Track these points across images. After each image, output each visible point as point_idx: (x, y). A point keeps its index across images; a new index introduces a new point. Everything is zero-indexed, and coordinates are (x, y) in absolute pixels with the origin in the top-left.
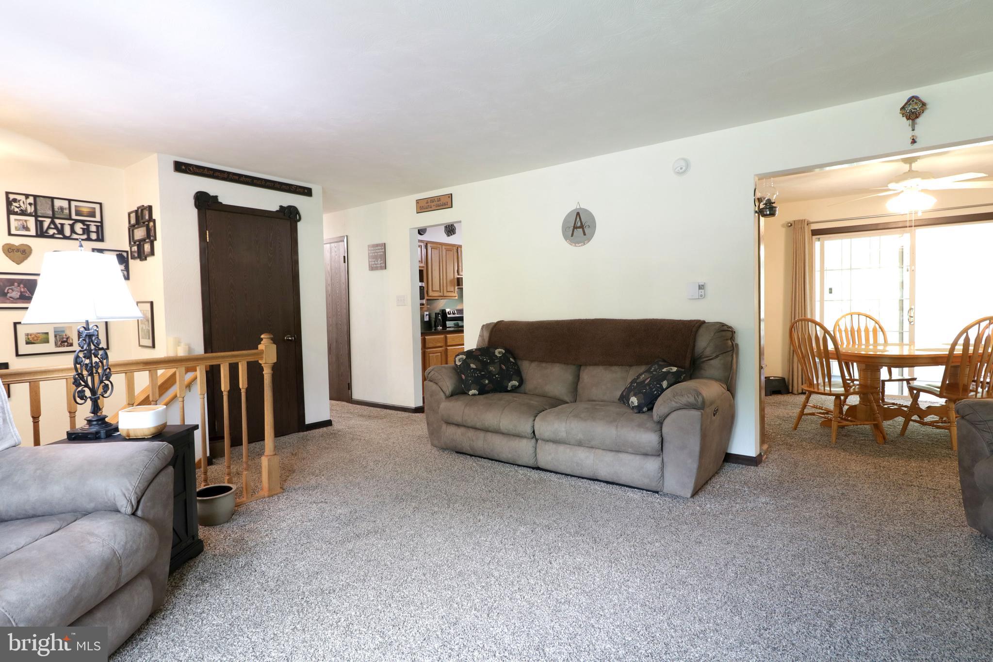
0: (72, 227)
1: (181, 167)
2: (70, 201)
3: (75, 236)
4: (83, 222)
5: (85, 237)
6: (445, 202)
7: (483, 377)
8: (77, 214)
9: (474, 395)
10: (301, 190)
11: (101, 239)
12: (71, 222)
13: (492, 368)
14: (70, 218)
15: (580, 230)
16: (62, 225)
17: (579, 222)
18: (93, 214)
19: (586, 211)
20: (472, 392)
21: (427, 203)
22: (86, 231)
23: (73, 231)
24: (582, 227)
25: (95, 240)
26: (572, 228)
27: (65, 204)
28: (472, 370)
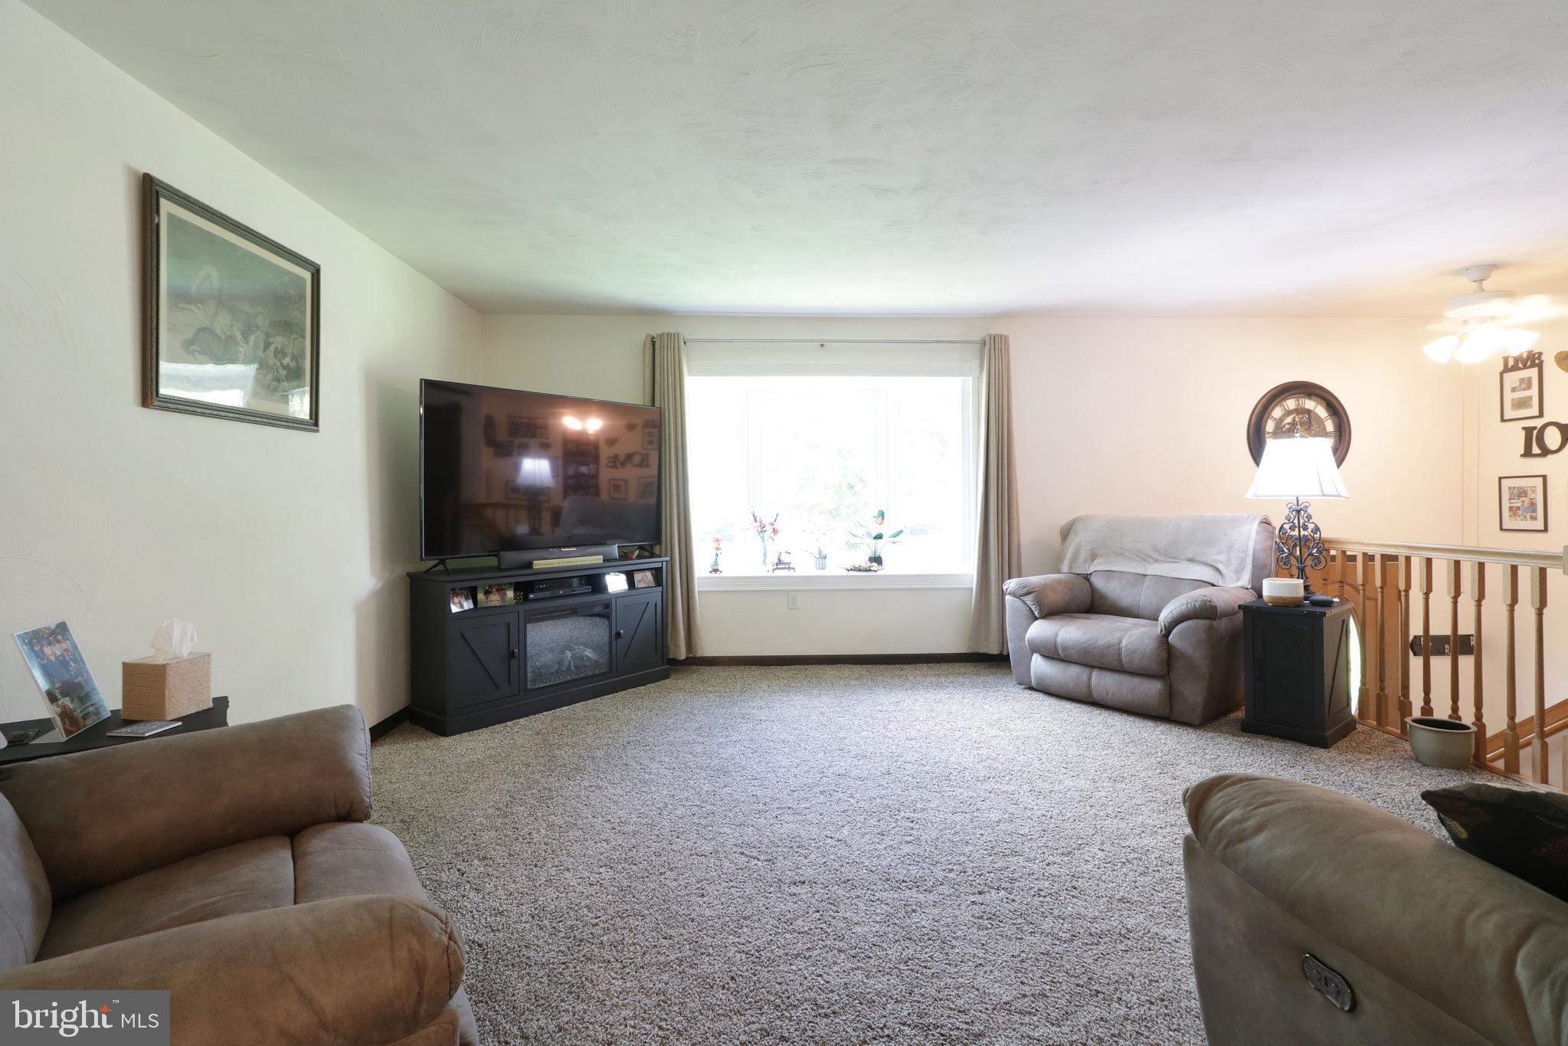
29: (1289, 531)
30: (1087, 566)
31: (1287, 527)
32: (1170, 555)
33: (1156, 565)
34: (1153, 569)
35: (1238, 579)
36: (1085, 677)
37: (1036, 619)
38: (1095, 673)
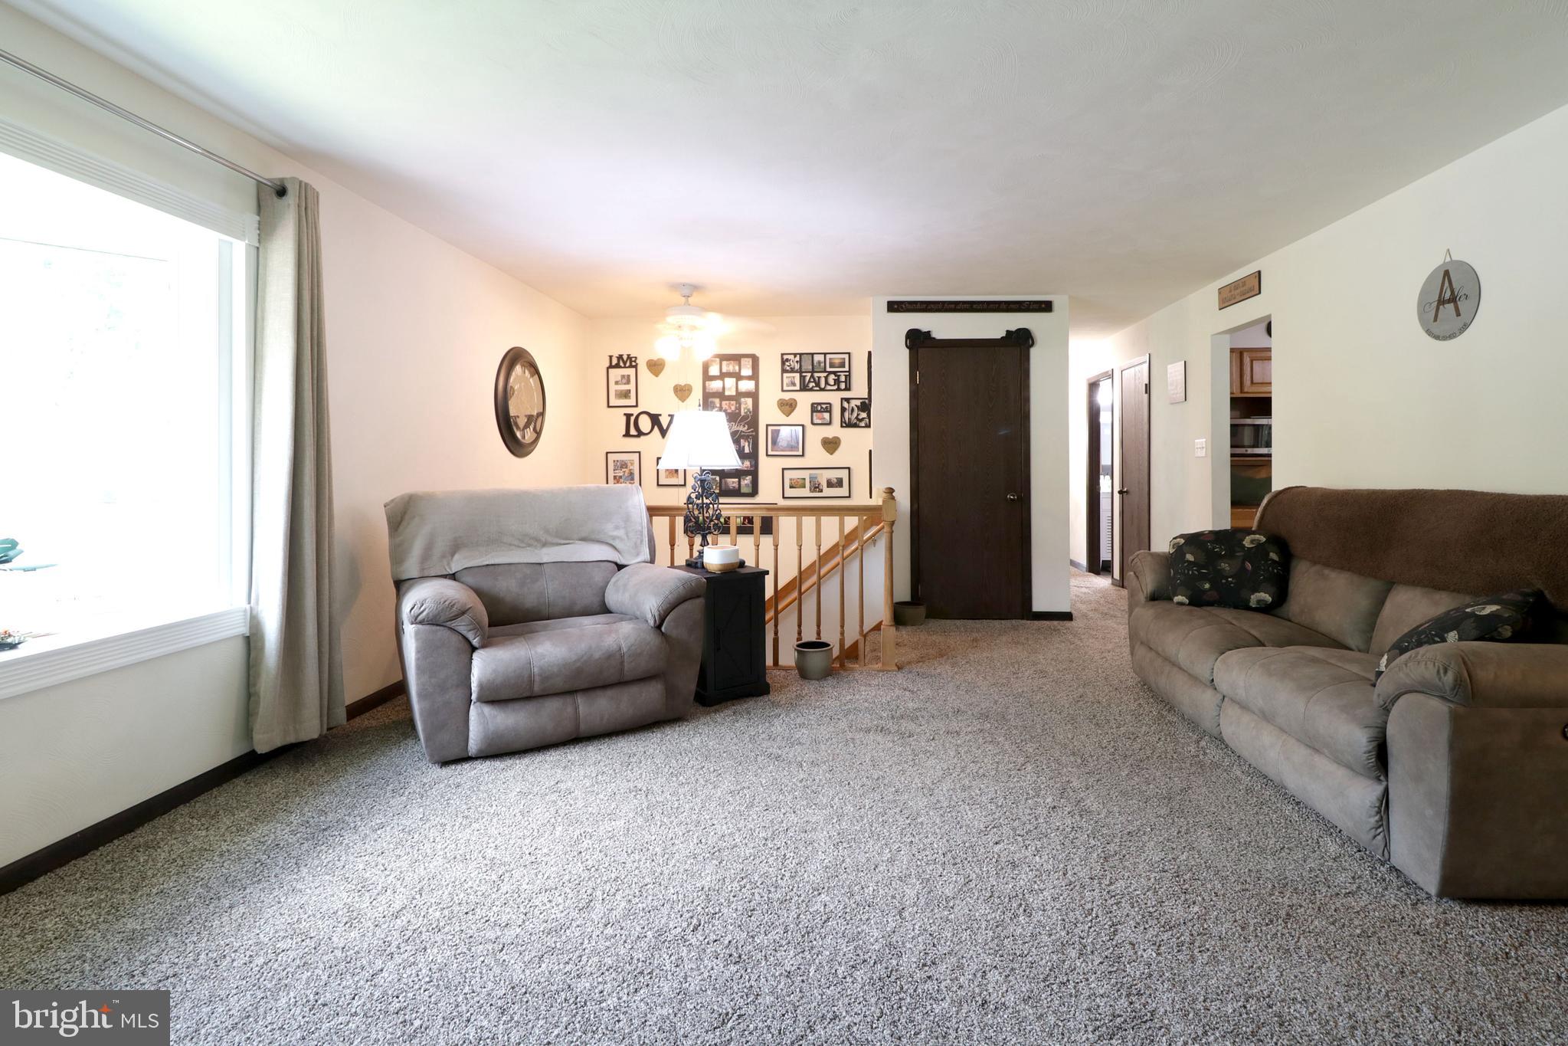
0: (826, 378)
1: (894, 307)
2: (825, 354)
3: (829, 388)
4: (834, 373)
5: (835, 387)
6: (1252, 286)
7: (1204, 578)
8: (830, 367)
9: (1181, 604)
10: (1035, 306)
11: (848, 389)
12: (825, 374)
13: (1225, 566)
14: (825, 371)
15: (1451, 306)
16: (819, 378)
17: (1449, 290)
18: (842, 365)
19: (1462, 264)
20: (1178, 598)
21: (1230, 291)
22: (837, 382)
23: (827, 383)
24: (1453, 299)
25: (844, 390)
26: (1436, 303)
27: (821, 358)
28: (1186, 564)
29: (695, 500)
30: (445, 563)
31: (693, 496)
32: (563, 536)
33: (545, 550)
34: (548, 555)
35: (638, 554)
36: (570, 710)
37: (474, 649)
38: (580, 700)
